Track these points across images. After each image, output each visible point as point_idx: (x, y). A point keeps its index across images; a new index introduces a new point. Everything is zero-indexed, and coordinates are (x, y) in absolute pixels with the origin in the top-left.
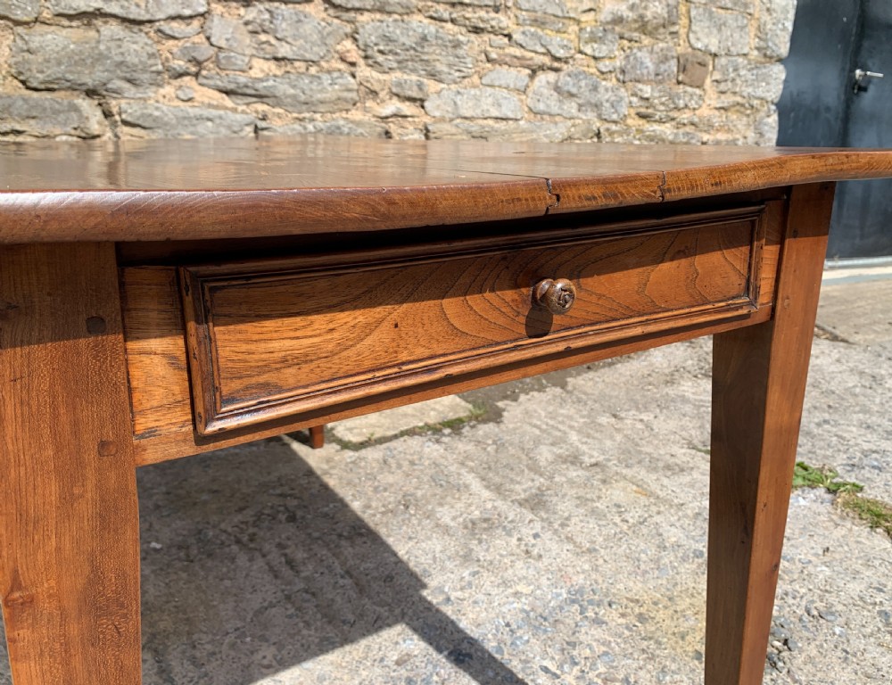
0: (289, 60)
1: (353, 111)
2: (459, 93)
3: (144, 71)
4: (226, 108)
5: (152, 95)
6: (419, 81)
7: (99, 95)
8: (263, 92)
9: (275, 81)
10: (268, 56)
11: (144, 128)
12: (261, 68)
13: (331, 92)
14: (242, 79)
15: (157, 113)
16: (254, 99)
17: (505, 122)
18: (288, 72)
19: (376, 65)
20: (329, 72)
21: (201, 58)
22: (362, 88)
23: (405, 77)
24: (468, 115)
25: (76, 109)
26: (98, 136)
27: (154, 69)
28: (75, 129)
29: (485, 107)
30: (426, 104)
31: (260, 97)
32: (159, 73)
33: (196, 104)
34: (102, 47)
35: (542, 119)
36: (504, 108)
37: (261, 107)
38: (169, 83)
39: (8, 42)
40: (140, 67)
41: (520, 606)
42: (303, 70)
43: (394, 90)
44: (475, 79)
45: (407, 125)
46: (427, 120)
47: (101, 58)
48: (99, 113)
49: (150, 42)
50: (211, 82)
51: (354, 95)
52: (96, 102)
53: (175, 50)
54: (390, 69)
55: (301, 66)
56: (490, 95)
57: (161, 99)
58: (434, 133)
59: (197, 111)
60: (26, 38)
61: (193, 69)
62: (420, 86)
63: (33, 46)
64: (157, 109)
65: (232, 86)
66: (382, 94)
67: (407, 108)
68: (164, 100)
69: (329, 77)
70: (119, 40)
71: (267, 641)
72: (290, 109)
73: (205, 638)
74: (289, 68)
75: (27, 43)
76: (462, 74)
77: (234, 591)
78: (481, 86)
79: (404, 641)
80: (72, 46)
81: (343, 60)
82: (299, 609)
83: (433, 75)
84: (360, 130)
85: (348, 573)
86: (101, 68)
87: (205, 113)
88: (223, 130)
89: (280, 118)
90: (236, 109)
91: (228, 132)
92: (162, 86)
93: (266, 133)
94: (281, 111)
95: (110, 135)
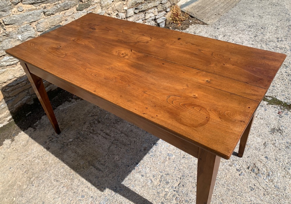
3: (6, 6)
4: (34, 9)
5: (10, 13)
11: (12, 24)
15: (14, 18)
16: (41, 3)
27: (9, 4)
31: (43, 2)
32: (11, 5)
33: (25, 11)
37: (43, 5)
38: (14, 7)
40: (5, 5)
50: (27, 2)
57: (14, 13)
59: (26, 13)
64: (14, 17)
65: (34, 2)
71: (115, 155)
72: (52, 2)
73: (101, 159)
77: (99, 146)
79: (143, 145)
82: (117, 145)
85: (122, 132)
87: (28, 13)
88: (35, 17)
89: (49, 6)
90: (37, 8)
91: (37, 17)
92: (13, 9)
93: (47, 13)
94: (49, 4)
95: (2, 30)
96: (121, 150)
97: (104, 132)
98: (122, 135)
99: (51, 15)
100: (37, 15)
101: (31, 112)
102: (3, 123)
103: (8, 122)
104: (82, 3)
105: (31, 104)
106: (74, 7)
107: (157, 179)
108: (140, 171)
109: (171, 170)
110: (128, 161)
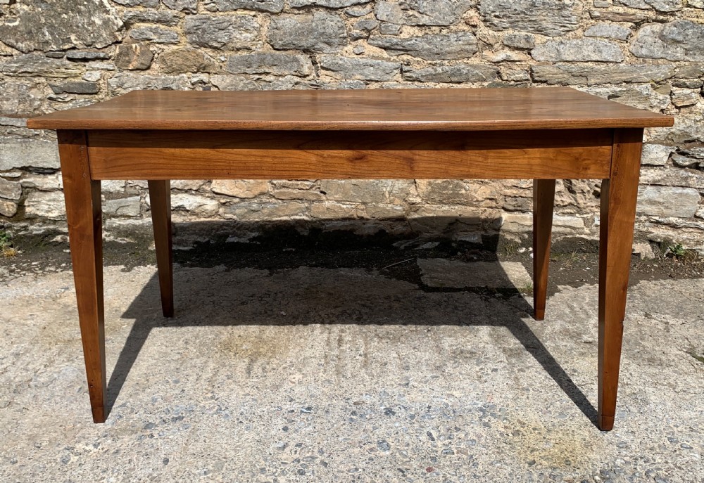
0: (427, 26)
1: (473, 59)
2: (562, 43)
3: (336, 37)
4: (383, 58)
6: (526, 35)
7: (310, 52)
8: (408, 48)
9: (416, 40)
10: (413, 24)
11: (333, 71)
12: (408, 32)
13: (456, 46)
14: (395, 40)
15: (340, 62)
16: (403, 52)
17: (605, 65)
18: (427, 34)
19: (491, 26)
20: (456, 32)
21: (369, 28)
22: (480, 42)
23: (516, 33)
24: (569, 59)
25: (296, 60)
26: (308, 75)
27: (341, 35)
28: (296, 72)
29: (586, 53)
30: (532, 52)
31: (406, 51)
32: (345, 38)
33: (364, 56)
34: (314, 25)
35: (645, 62)
36: (604, 54)
37: (406, 57)
38: (350, 44)
39: (268, 24)
40: (334, 35)
41: (446, 402)
42: (437, 31)
43: (506, 43)
44: (579, 32)
45: (515, 67)
46: (532, 63)
47: (311, 31)
48: (310, 62)
49: (340, 20)
50: (375, 42)
51: (474, 48)
52: (309, 56)
53: (355, 23)
54: (504, 28)
55: (436, 29)
56: (591, 44)
57: (344, 53)
58: (537, 73)
59: (364, 61)
60: (276, 21)
61: (365, 35)
62: (527, 39)
63: (279, 25)
64: (341, 59)
65: (388, 45)
66: (496, 46)
67: (514, 55)
68: (347, 54)
69: (455, 36)
70: (324, 20)
71: (301, 371)
72: (426, 58)
73: (276, 361)
74: (427, 31)
75: (276, 24)
76: (566, 29)
77: (302, 345)
78: (583, 37)
79: (366, 395)
80: (299, 25)
81: (467, 24)
82: (327, 363)
83: (539, 31)
84: (476, 71)
85: (366, 355)
86: (312, 37)
87: (370, 61)
88: (380, 72)
89: (419, 64)
90: (390, 59)
91: (383, 74)
92: (346, 45)
93: (408, 74)
94: (419, 59)
95: (314, 74)
96: (321, 374)
97: (341, 336)
98: (358, 357)
99: (414, 81)
100: (384, 70)
101: (294, 250)
102: (240, 238)
103: (248, 242)
104: (500, 81)
105: (302, 234)
106: (475, 84)
107: (298, 453)
108: (293, 421)
109: (343, 466)
110: (302, 395)
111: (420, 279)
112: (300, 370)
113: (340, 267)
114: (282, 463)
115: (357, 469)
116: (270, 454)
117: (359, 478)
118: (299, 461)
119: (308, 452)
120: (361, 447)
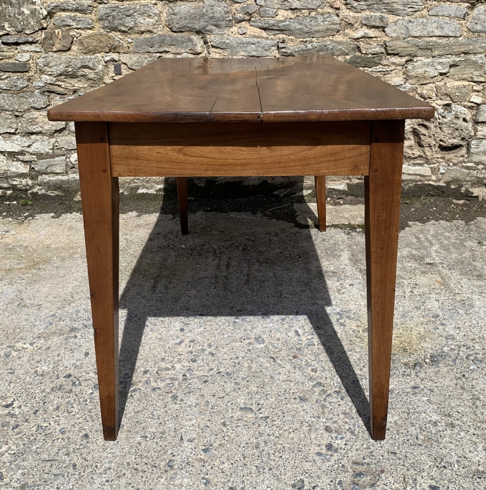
0: (298, 9)
1: (337, 36)
2: (410, 21)
3: (223, 20)
4: (263, 37)
5: (226, 32)
6: (381, 16)
7: (202, 33)
8: (283, 28)
9: (289, 21)
10: (286, 8)
11: (221, 49)
12: (282, 14)
13: (322, 26)
14: (272, 22)
15: (227, 41)
16: (279, 32)
17: (447, 39)
18: (298, 16)
19: (352, 8)
20: (322, 14)
21: (251, 12)
22: (343, 22)
23: (372, 14)
24: (417, 35)
25: (191, 40)
26: (201, 53)
27: (228, 19)
28: (190, 50)
29: (431, 30)
30: (386, 29)
31: (282, 31)
32: (230, 21)
33: (247, 36)
34: (204, 10)
35: (479, 36)
36: (445, 30)
37: (281, 36)
38: (235, 26)
39: (166, 11)
40: (221, 18)
42: (307, 14)
43: (364, 22)
44: (425, 12)
45: (372, 42)
46: (386, 39)
47: (203, 15)
48: (202, 42)
49: (226, 6)
50: (256, 24)
51: (338, 27)
52: (201, 36)
53: (238, 8)
54: (362, 10)
55: (306, 12)
56: (435, 22)
57: (230, 34)
58: (390, 47)
59: (247, 40)
60: (173, 8)
61: (247, 18)
62: (382, 19)
63: (176, 11)
64: (228, 39)
65: (267, 26)
66: (356, 25)
67: (371, 33)
68: (233, 34)
69: (322, 17)
70: (213, 6)
72: (299, 36)
73: (176, 282)
74: (298, 14)
75: (173, 10)
76: (414, 10)
77: (198, 269)
78: (428, 17)
79: (247, 304)
80: (192, 11)
81: (332, 7)
83: (392, 12)
84: (340, 47)
86: (203, 20)
87: (251, 40)
88: (260, 49)
89: (292, 41)
90: (268, 38)
91: (263, 50)
92: (231, 27)
93: (284, 50)
94: (293, 37)
95: (206, 52)
96: (212, 290)
97: (229, 262)
98: (242, 277)
99: (289, 56)
100: (263, 47)
101: (193, 199)
102: (149, 189)
103: (155, 193)
104: (360, 54)
105: (199, 185)
106: (339, 57)
107: (191, 347)
108: (188, 324)
109: (226, 355)
110: (196, 305)
111: (295, 219)
112: (195, 287)
113: (230, 211)
114: (179, 354)
115: (237, 358)
116: (169, 348)
117: (239, 364)
118: (192, 352)
119: (200, 346)
120: (241, 342)
